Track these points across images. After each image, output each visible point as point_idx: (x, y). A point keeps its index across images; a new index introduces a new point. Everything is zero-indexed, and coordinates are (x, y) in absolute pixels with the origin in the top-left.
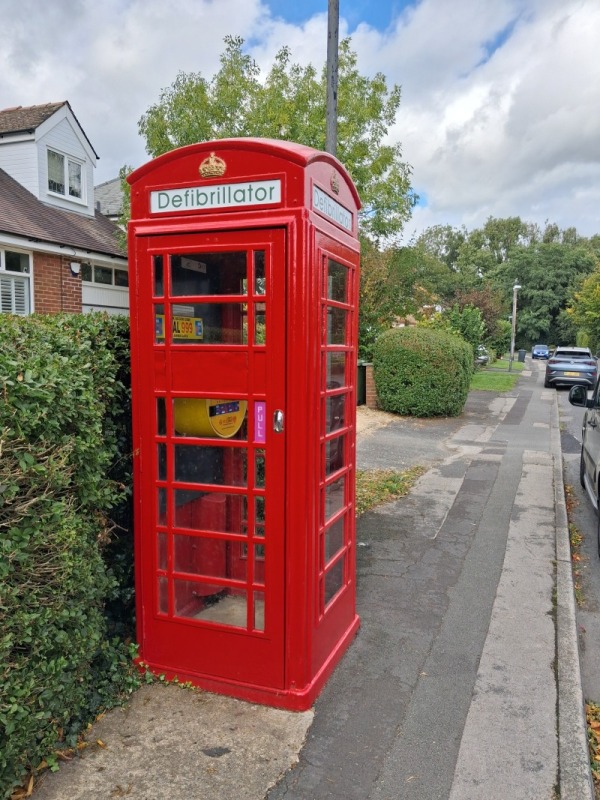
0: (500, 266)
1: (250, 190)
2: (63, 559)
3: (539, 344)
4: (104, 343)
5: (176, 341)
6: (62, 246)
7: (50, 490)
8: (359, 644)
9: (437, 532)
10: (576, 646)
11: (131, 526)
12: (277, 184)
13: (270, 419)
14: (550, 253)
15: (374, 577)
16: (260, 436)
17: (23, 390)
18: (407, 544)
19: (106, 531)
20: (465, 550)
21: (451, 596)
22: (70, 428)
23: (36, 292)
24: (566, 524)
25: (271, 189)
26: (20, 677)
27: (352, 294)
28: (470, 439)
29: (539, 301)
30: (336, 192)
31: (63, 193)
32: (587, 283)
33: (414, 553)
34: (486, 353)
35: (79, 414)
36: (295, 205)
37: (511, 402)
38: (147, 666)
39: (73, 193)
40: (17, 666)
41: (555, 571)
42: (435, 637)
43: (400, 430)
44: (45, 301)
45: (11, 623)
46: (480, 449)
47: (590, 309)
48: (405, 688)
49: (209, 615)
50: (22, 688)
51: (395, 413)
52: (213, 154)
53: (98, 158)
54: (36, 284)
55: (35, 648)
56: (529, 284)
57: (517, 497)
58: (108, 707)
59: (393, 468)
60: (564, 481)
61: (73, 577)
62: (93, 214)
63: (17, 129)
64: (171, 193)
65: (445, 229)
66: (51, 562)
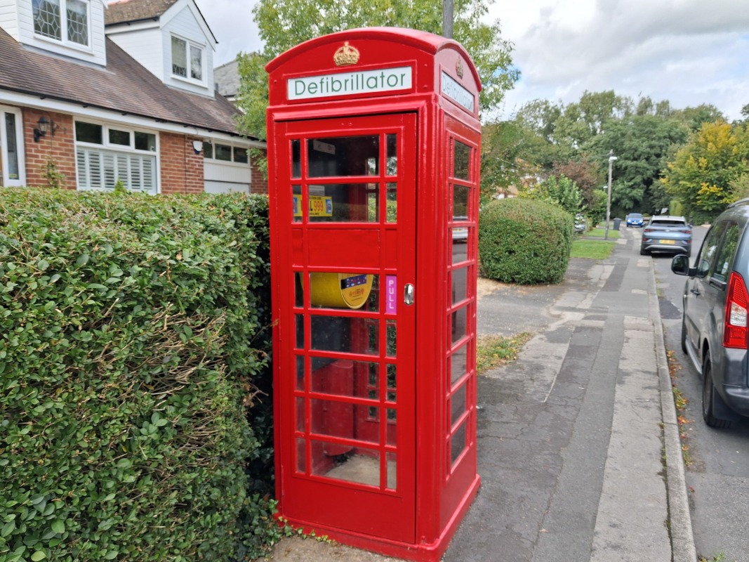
0: (594, 139)
1: (382, 77)
2: (217, 423)
3: (633, 212)
4: (246, 221)
5: (313, 219)
6: (186, 125)
7: (205, 360)
8: (480, 501)
9: (547, 395)
10: (686, 505)
11: (271, 391)
12: (408, 71)
13: (401, 292)
14: (644, 125)
15: (490, 439)
16: (391, 308)
17: (182, 268)
18: (519, 407)
19: (251, 396)
20: (575, 413)
21: (564, 457)
22: (221, 302)
23: (162, 169)
24: (671, 388)
25: (402, 76)
26: (183, 531)
27: (474, 171)
28: (573, 306)
29: (633, 171)
30: (461, 77)
31: (185, 76)
32: (680, 153)
33: (527, 416)
34: (582, 222)
35: (229, 288)
36: (426, 90)
37: (608, 270)
38: (286, 521)
39: (194, 76)
40: (180, 520)
41: (663, 433)
42: (552, 496)
43: (504, 297)
44: (170, 177)
45: (174, 482)
46: (582, 315)
47: (684, 179)
48: (527, 544)
49: (339, 474)
50: (184, 541)
51: (499, 280)
52: (346, 43)
53: (217, 42)
54: (162, 161)
55: (195, 504)
56: (623, 155)
57: (621, 361)
58: (253, 557)
59: (500, 334)
60: (665, 346)
61: (226, 440)
62: (212, 95)
63: (143, 17)
64: (308, 81)
65: (543, 104)
66: (207, 426)
